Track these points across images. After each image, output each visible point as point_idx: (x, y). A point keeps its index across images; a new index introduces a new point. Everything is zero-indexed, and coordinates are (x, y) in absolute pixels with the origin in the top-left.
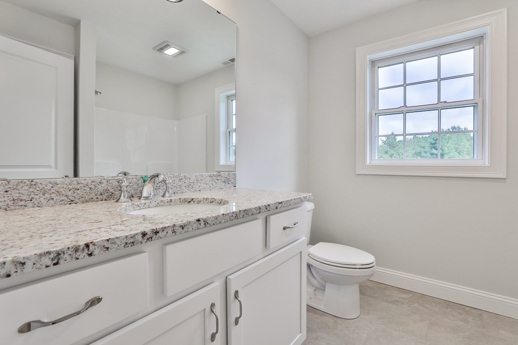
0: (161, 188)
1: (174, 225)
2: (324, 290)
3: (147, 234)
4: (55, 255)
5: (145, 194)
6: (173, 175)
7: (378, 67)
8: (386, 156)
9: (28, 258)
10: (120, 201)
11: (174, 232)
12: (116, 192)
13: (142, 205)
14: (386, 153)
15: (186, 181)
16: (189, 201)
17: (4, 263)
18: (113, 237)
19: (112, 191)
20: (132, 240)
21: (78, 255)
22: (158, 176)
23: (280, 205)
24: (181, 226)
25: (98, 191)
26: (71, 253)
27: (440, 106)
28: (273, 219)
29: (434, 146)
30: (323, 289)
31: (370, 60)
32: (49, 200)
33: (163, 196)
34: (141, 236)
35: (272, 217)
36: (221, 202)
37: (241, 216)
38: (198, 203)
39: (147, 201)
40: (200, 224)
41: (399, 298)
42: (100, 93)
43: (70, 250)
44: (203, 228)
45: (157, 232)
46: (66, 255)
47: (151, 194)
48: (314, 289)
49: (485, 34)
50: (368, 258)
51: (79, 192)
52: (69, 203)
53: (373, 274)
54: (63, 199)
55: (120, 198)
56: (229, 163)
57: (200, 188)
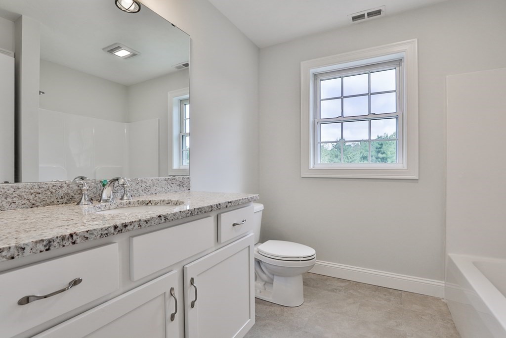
0: (119, 191)
1: (140, 220)
2: (272, 284)
3: (118, 227)
4: (47, 243)
5: (104, 196)
6: (131, 179)
7: (320, 80)
8: (336, 160)
9: (27, 245)
10: (81, 204)
11: (140, 226)
12: (76, 196)
13: (103, 207)
14: (337, 156)
15: (143, 185)
16: (147, 203)
17: (10, 248)
18: (91, 229)
19: (72, 194)
20: (106, 232)
21: (64, 243)
22: (118, 180)
23: (230, 204)
24: (145, 221)
25: (59, 195)
26: (59, 241)
27: (370, 117)
28: (224, 217)
29: (379, 150)
30: (271, 282)
31: (313, 74)
32: (11, 204)
33: (122, 199)
34: (113, 228)
35: (222, 215)
36: (177, 203)
37: (196, 213)
38: (155, 205)
39: (107, 203)
40: (161, 220)
41: (338, 286)
42: (43, 93)
43: (59, 239)
44: (163, 223)
45: (126, 226)
46: (55, 243)
47: (110, 197)
48: (264, 283)
49: (403, 58)
50: (309, 251)
51: (40, 196)
52: (31, 206)
53: (313, 266)
54: (25, 202)
55: (80, 202)
56: (182, 168)
57: (156, 191)
